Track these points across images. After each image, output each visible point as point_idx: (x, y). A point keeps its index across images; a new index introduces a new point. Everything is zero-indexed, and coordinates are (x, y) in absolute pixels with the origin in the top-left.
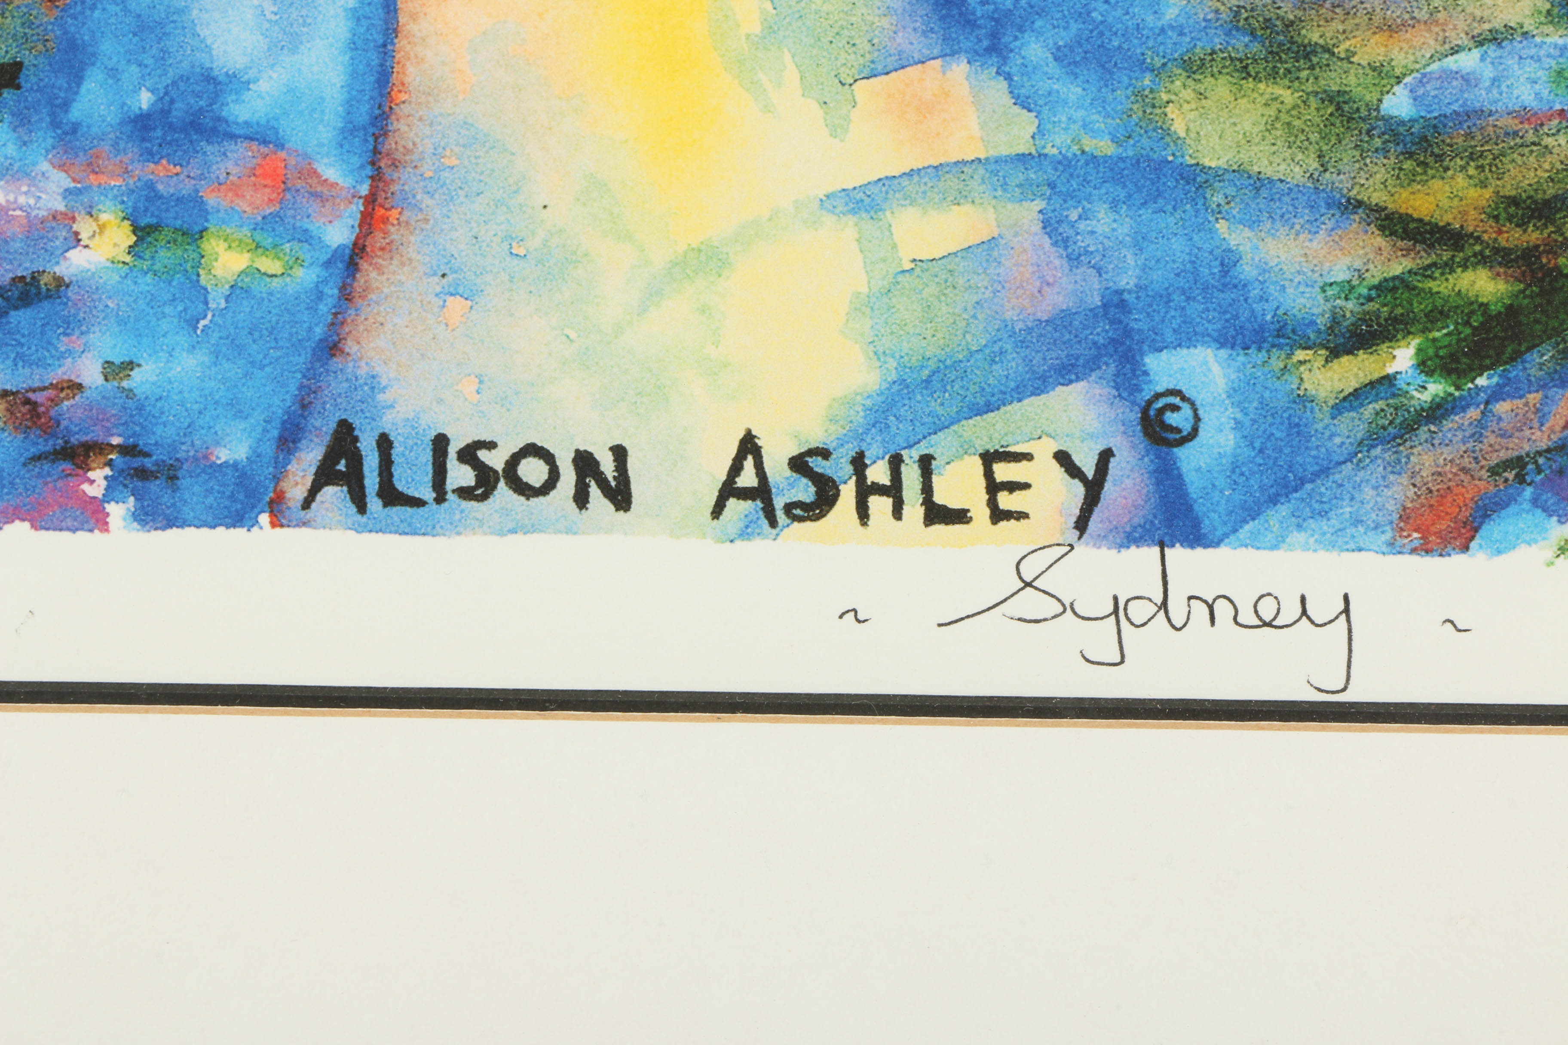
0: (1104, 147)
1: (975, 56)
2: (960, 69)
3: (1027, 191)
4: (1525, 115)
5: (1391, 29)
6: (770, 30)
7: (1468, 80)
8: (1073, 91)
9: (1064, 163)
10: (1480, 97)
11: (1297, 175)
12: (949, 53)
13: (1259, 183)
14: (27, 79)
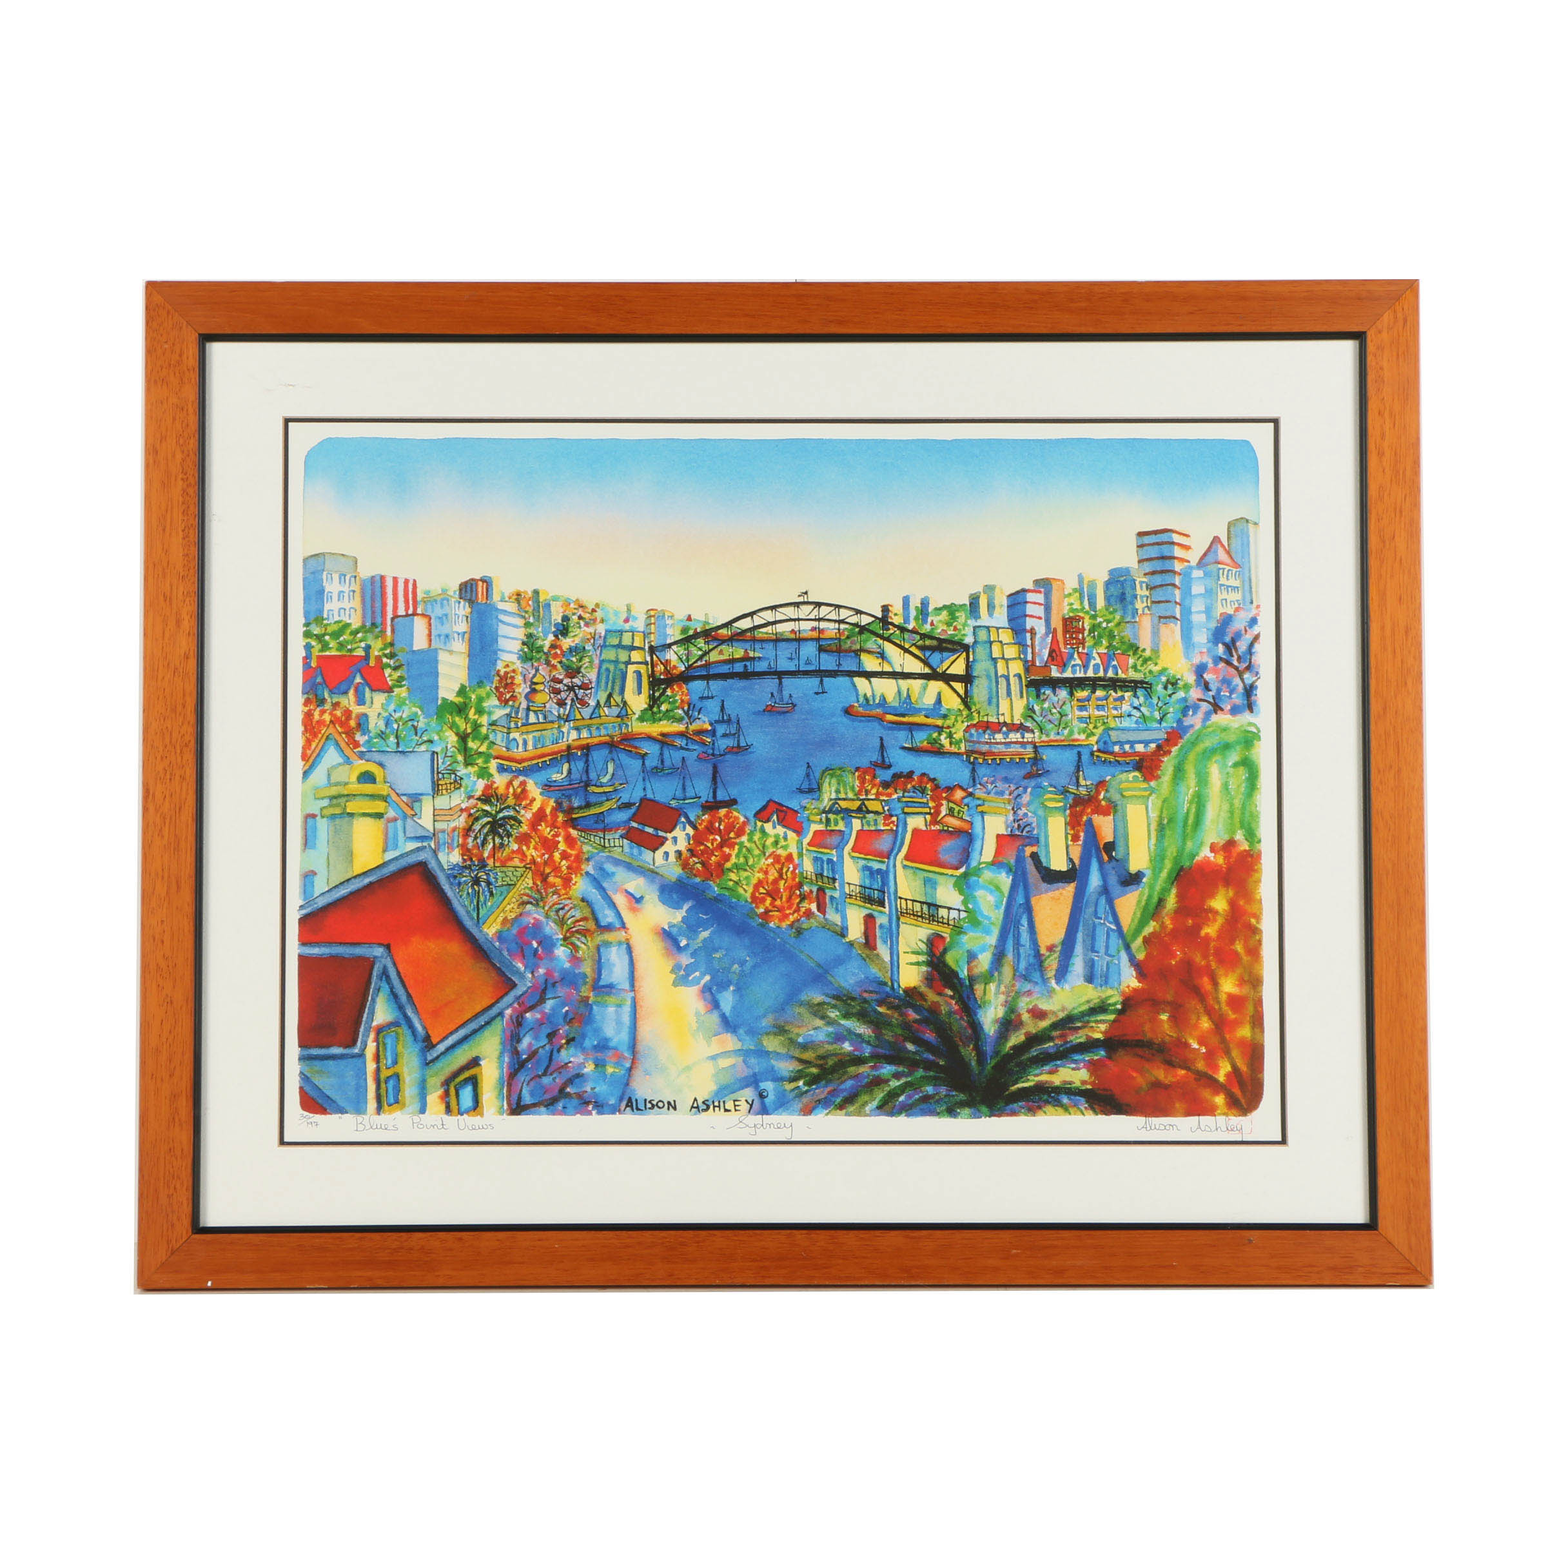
0: (753, 1048)
1: (732, 1033)
2: (729, 1034)
3: (740, 1056)
4: (822, 1042)
5: (799, 1027)
6: (698, 1028)
7: (812, 1035)
8: (748, 1038)
9: (747, 1051)
10: (814, 1039)
11: (784, 1052)
12: (727, 1032)
13: (778, 1054)
14: (576, 1040)
